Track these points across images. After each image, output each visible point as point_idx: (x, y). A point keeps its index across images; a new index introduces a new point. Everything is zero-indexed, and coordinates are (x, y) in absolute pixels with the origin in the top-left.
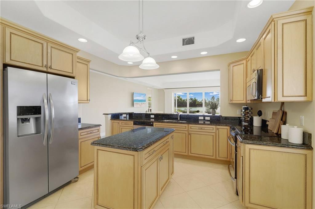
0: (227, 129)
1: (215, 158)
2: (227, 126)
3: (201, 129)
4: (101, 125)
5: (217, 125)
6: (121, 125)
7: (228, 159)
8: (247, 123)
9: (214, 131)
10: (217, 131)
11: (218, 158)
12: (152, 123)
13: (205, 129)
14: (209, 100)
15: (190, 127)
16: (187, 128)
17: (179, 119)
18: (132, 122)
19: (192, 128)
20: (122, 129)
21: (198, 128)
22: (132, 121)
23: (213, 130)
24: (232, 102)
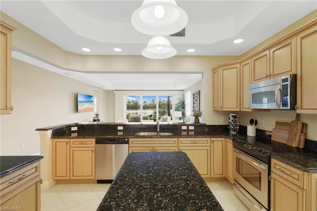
0: (222, 141)
1: (209, 176)
2: (221, 137)
3: (195, 143)
4: (42, 157)
5: (212, 137)
6: (72, 145)
7: (224, 176)
8: (235, 132)
9: (209, 144)
10: (212, 144)
11: (212, 176)
12: (126, 140)
13: (199, 142)
14: (150, 103)
15: (180, 142)
16: (176, 142)
17: (158, 130)
18: (94, 140)
19: (182, 142)
20: (74, 152)
21: (190, 142)
22: (93, 138)
23: (207, 143)
24: (221, 110)
